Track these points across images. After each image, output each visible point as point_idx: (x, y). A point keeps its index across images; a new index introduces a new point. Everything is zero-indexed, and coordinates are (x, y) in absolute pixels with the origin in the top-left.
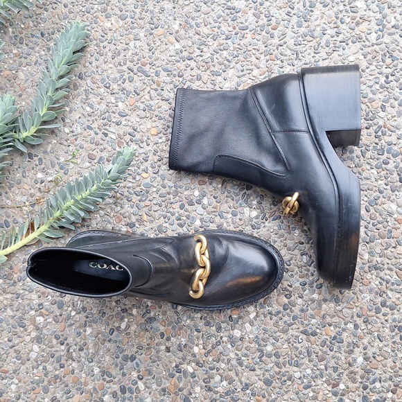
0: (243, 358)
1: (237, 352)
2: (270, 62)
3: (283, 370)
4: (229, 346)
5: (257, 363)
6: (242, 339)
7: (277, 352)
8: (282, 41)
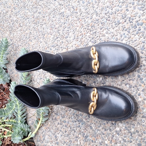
0: (125, 139)
1: (121, 137)
2: (80, 22)
3: (143, 137)
4: (117, 136)
5: (131, 139)
6: (121, 130)
7: (137, 130)
8: (81, 12)
